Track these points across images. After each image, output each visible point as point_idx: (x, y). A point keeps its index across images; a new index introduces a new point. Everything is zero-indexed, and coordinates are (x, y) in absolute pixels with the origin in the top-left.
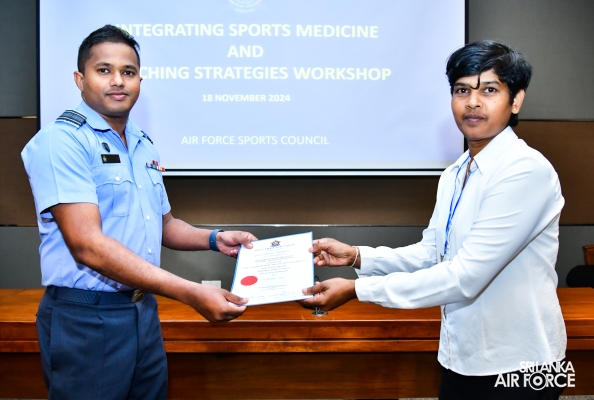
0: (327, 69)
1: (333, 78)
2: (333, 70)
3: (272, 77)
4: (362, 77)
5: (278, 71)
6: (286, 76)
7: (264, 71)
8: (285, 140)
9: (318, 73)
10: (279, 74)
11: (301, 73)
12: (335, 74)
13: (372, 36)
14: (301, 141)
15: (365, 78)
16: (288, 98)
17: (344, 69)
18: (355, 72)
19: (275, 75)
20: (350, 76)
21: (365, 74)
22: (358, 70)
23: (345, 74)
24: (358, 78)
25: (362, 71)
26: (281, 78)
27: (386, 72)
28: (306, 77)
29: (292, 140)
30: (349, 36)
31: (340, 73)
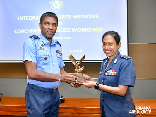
0: (82, 28)
1: (84, 31)
2: (84, 29)
3: (65, 31)
4: (93, 31)
5: (67, 29)
6: (69, 31)
7: (62, 30)
8: (69, 51)
9: (79, 30)
10: (67, 30)
11: (74, 30)
12: (85, 30)
13: (97, 18)
14: (74, 51)
15: (94, 31)
16: (70, 38)
17: (87, 28)
18: (91, 29)
19: (66, 31)
20: (90, 30)
21: (94, 30)
22: (92, 28)
23: (88, 30)
24: (92, 31)
25: (93, 29)
26: (68, 31)
27: (101, 29)
28: (76, 31)
29: (71, 51)
30: (89, 18)
31: (86, 30)
